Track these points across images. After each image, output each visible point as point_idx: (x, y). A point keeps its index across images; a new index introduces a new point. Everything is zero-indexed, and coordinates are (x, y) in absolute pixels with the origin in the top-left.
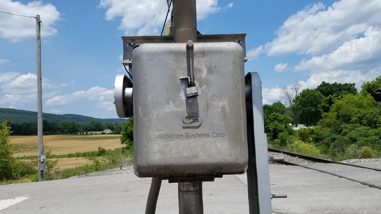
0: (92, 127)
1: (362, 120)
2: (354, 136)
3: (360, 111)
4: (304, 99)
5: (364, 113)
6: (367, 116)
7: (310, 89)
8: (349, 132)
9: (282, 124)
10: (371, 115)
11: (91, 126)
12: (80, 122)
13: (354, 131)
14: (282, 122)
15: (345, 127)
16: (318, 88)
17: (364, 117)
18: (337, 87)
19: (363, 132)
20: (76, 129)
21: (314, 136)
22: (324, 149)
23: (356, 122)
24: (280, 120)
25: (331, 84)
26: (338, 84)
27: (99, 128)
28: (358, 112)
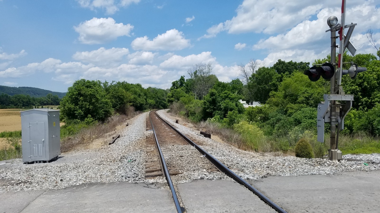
0: (49, 101)
1: (309, 100)
2: (298, 117)
3: (308, 91)
4: (260, 77)
5: (311, 93)
6: (313, 96)
7: (266, 67)
8: (295, 112)
9: (232, 102)
10: (318, 95)
11: (47, 100)
12: (38, 95)
13: (300, 111)
14: (233, 100)
15: (291, 108)
16: (274, 67)
17: (311, 97)
18: (293, 65)
19: (308, 113)
20: (31, 103)
21: (261, 115)
22: (269, 130)
23: (303, 103)
24: (231, 98)
25: (287, 63)
26: (293, 62)
27: (56, 102)
28: (306, 91)
